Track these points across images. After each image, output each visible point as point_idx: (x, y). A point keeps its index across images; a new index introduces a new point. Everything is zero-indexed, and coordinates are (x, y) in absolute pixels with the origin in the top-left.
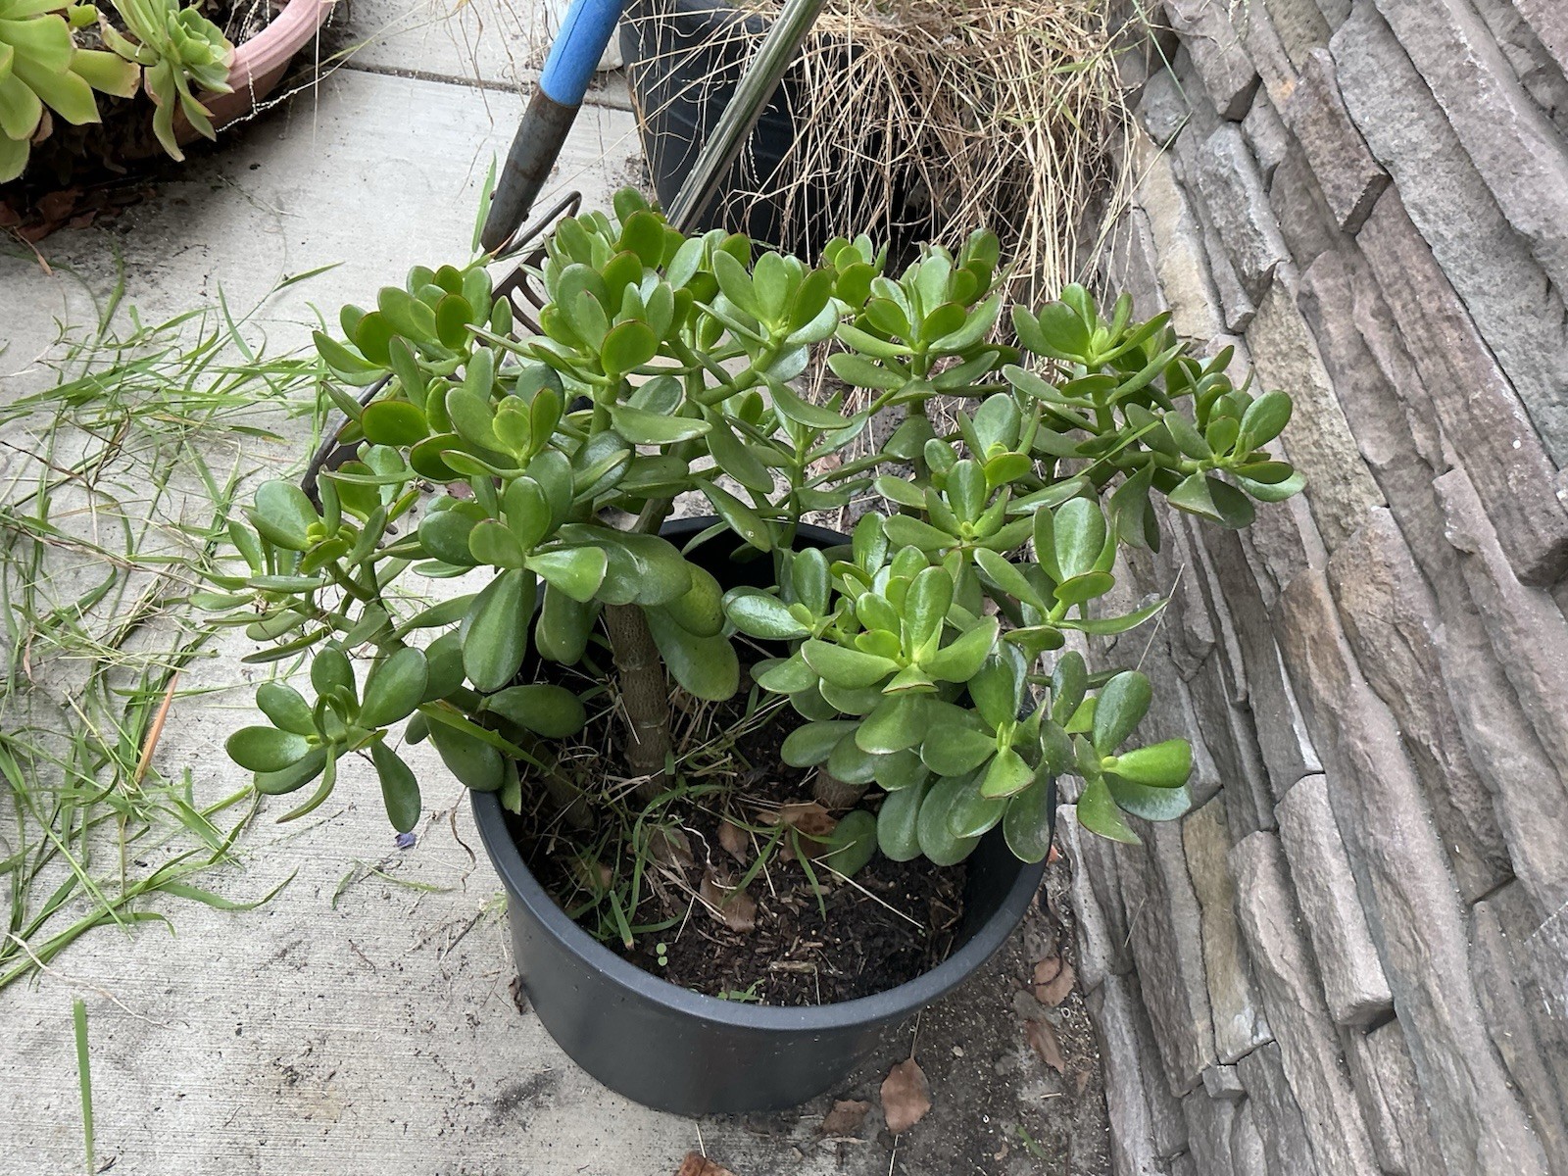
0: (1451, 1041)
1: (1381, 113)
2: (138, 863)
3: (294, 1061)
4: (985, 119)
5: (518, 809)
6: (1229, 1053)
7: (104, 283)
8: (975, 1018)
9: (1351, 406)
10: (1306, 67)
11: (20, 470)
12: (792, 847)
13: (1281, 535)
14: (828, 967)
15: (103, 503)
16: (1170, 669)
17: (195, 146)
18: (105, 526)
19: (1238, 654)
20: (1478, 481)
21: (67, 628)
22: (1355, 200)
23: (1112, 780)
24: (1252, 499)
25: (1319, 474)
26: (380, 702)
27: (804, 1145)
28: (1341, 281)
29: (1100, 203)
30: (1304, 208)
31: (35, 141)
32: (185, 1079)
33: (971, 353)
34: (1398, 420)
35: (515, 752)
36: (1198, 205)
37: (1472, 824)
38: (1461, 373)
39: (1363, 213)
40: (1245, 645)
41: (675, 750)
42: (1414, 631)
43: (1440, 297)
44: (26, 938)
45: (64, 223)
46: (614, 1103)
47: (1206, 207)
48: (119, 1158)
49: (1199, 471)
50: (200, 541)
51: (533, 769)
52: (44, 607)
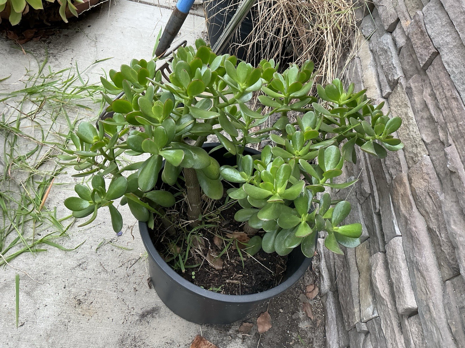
0: (435, 323)
1: (438, 32)
2: (38, 234)
3: (81, 297)
4: (312, 26)
5: (152, 228)
6: (365, 319)
7: (41, 58)
8: (287, 301)
9: (420, 123)
10: (414, 16)
11: (12, 113)
12: (236, 245)
13: (394, 162)
14: (244, 283)
15: (36, 125)
16: (356, 200)
17: (72, 19)
18: (36, 132)
19: (378, 197)
20: (459, 150)
21: (22, 162)
22: (427, 59)
23: (336, 234)
24: (387, 150)
25: (408, 144)
26: (112, 192)
27: (232, 335)
28: (420, 84)
29: (346, 55)
30: (410, 61)
31: (23, 14)
32: (48, 301)
33: (302, 98)
34: (434, 129)
35: (153, 210)
36: (376, 58)
37: (448, 256)
38: (456, 116)
39: (429, 63)
40: (380, 195)
41: (202, 213)
42: (434, 195)
43: (451, 91)
44: (3, 254)
45: (31, 39)
46: (176, 318)
47: (379, 58)
48: (26, 322)
49: (371, 140)
50: (64, 139)
51: (158, 216)
52: (16, 155)
